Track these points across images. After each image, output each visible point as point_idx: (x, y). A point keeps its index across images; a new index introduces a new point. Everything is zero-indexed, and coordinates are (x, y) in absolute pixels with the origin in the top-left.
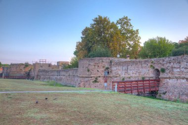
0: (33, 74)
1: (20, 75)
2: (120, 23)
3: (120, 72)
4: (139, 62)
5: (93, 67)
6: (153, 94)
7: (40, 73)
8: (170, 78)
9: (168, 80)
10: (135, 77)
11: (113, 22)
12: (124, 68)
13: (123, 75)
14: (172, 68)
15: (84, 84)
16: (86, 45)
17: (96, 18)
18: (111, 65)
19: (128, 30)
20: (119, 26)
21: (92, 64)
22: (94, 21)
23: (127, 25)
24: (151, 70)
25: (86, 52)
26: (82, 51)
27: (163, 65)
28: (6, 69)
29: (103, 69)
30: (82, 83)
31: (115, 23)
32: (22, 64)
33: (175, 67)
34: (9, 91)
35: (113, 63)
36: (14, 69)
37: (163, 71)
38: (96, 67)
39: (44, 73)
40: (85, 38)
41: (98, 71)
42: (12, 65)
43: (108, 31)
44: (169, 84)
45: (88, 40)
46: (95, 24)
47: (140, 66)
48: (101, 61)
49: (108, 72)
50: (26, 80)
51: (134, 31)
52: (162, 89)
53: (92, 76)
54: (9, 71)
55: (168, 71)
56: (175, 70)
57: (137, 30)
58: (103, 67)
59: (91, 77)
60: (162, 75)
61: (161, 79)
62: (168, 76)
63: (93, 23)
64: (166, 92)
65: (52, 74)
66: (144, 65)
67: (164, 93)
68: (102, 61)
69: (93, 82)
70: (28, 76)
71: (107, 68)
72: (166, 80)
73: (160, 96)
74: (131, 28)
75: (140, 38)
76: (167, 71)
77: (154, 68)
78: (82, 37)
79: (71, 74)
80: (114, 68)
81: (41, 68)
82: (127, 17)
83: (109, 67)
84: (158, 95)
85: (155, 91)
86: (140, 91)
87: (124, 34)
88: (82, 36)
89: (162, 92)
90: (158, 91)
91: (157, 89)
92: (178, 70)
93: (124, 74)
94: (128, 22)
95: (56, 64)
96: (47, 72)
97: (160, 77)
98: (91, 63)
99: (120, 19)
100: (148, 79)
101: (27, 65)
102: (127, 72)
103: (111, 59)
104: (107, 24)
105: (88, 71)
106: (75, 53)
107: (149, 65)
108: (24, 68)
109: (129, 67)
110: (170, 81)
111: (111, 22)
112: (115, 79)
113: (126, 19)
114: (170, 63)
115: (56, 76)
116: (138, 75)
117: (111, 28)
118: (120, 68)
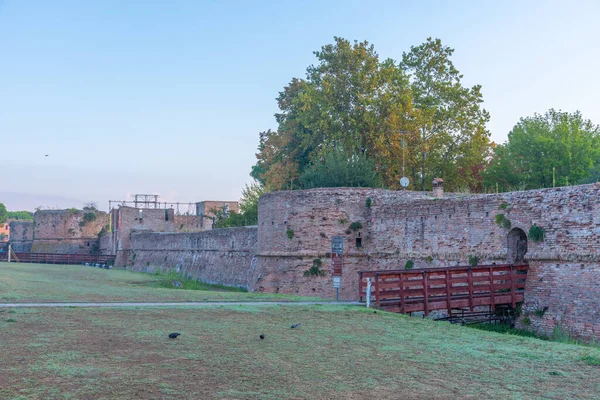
0: (109, 246)
1: (67, 250)
2: (412, 65)
3: (397, 240)
4: (461, 204)
5: (307, 221)
6: (505, 316)
7: (136, 245)
8: (558, 260)
9: (553, 266)
10: (448, 257)
11: (390, 62)
12: (412, 225)
13: (410, 251)
14: (567, 224)
15: (276, 281)
16: (293, 145)
17: (329, 48)
18: (367, 214)
19: (443, 90)
20: (411, 75)
21: (302, 210)
22: (321, 57)
23: (441, 70)
24: (500, 232)
25: (292, 167)
26: (278, 165)
27: (538, 215)
28: (20, 230)
29: (340, 230)
30: (270, 277)
31: (397, 64)
32: (76, 213)
33: (575, 223)
34: (13, 300)
35: (374, 209)
36: (45, 230)
37: (538, 234)
38: (317, 221)
39: (148, 245)
40: (291, 117)
41: (323, 235)
42: (41, 214)
43: (369, 91)
44: (557, 281)
45: (300, 125)
46: (322, 69)
47: (464, 218)
48: (333, 200)
49: (359, 241)
50: (86, 268)
51: (465, 93)
52: (532, 300)
53: (303, 252)
54: (29, 236)
55: (554, 237)
56: (576, 233)
57: (477, 89)
58: (342, 222)
59: (301, 258)
60: (533, 251)
61: (531, 264)
62: (552, 255)
63: (317, 63)
64: (546, 309)
65: (175, 246)
66: (475, 215)
67: (540, 313)
68: (338, 201)
69: (306, 274)
70: (94, 254)
71: (356, 226)
72: (546, 266)
73: (528, 322)
74: (454, 82)
75: (487, 116)
76: (550, 237)
77: (508, 224)
78: (277, 116)
79: (237, 246)
80: (378, 226)
81: (138, 227)
82: (438, 42)
83: (362, 220)
84: (522, 318)
85: (509, 305)
86: (454, 303)
87: (428, 101)
88: (281, 112)
89: (532, 308)
90: (519, 304)
91: (519, 298)
92: (585, 232)
93: (410, 244)
94: (442, 59)
95: (193, 212)
96: (158, 238)
97: (526, 256)
98: (298, 209)
99: (415, 50)
100: (488, 263)
101: (90, 215)
102: (422, 240)
103: (368, 192)
104: (367, 68)
105: (291, 234)
106: (257, 172)
107: (494, 213)
108: (82, 224)
109: (428, 222)
110: (560, 271)
111: (382, 60)
112: (383, 265)
113: (436, 50)
114: (560, 207)
115: (189, 255)
116: (456, 249)
117: (381, 83)
118: (399, 224)
